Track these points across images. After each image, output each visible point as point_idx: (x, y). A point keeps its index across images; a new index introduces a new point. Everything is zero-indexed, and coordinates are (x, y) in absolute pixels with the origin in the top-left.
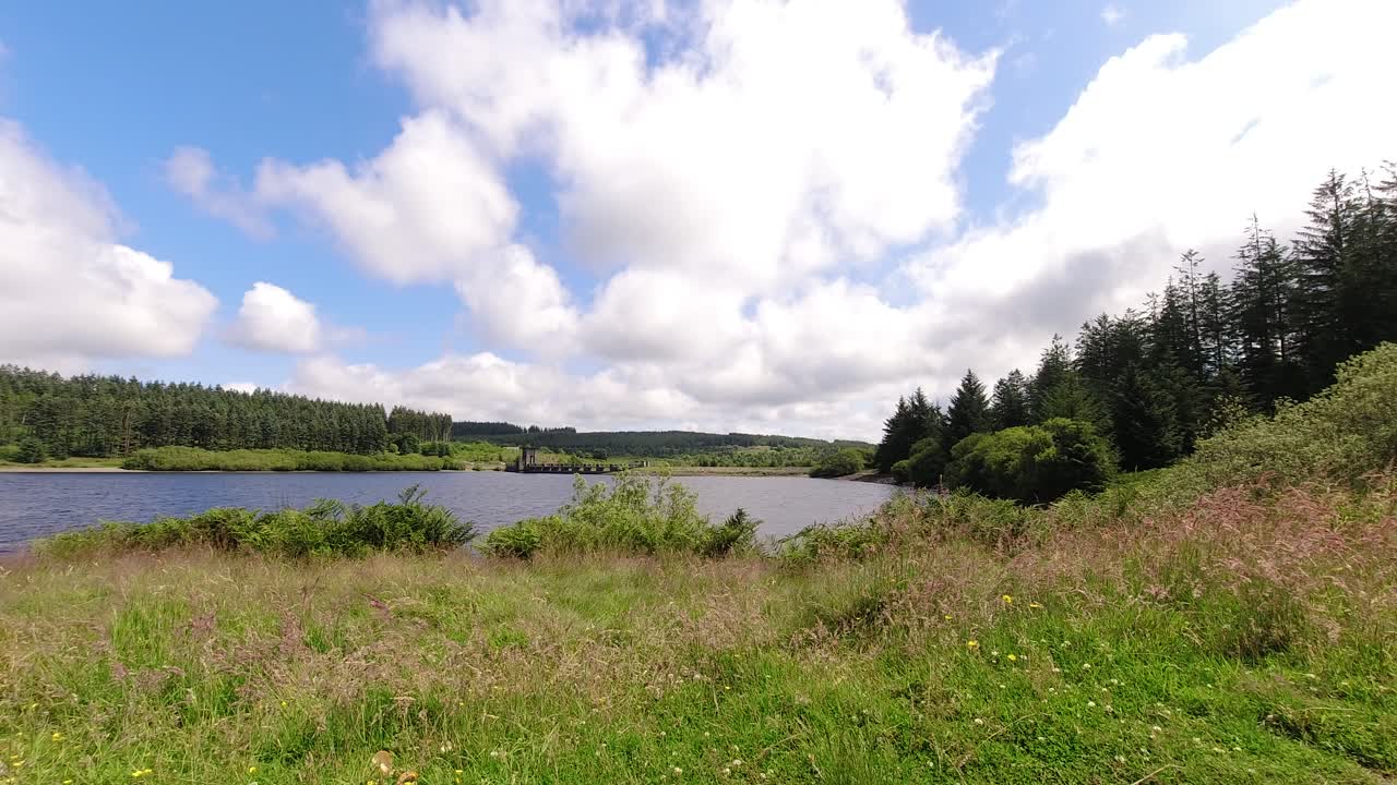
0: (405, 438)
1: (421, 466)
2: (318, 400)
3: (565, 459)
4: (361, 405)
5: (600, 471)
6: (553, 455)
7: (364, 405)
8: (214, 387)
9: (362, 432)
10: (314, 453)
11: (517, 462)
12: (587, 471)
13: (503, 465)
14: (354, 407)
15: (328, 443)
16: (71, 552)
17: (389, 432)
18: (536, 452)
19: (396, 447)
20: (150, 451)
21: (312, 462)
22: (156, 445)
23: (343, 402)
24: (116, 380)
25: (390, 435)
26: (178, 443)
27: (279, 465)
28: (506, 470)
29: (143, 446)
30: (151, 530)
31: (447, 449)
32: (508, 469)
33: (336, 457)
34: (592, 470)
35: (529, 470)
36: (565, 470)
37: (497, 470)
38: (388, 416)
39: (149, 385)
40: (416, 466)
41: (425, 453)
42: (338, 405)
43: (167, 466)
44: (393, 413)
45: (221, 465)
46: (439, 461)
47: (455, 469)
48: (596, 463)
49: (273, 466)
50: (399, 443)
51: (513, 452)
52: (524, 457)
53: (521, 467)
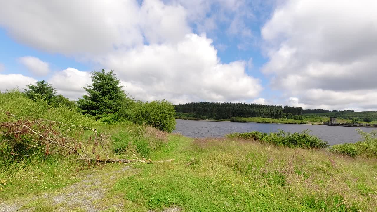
0: (288, 114)
1: (294, 122)
2: (265, 105)
3: (350, 121)
4: (275, 106)
5: (368, 126)
6: (344, 120)
7: (276, 106)
8: (244, 103)
9: (276, 113)
10: (265, 118)
11: (328, 122)
12: (361, 126)
13: (322, 123)
14: (274, 106)
15: (268, 116)
16: (231, 138)
17: (284, 113)
18: (336, 119)
19: (286, 117)
20: (234, 118)
21: (265, 121)
22: (235, 117)
23: (271, 105)
24: (228, 103)
25: (284, 114)
26: (238, 116)
27: (257, 121)
28: (323, 125)
29: (233, 117)
30: (243, 135)
31: (302, 118)
32: (324, 124)
33: (270, 120)
34: (364, 126)
35: (333, 125)
36: (350, 125)
37: (320, 124)
38: (283, 108)
39: (233, 104)
40: (292, 122)
41: (294, 119)
42: (270, 106)
43: (237, 121)
44: (284, 108)
45: (246, 121)
46: (300, 121)
47: (305, 124)
48: (366, 123)
49: (256, 121)
50: (287, 116)
51: (326, 119)
52: (331, 120)
53: (330, 124)
